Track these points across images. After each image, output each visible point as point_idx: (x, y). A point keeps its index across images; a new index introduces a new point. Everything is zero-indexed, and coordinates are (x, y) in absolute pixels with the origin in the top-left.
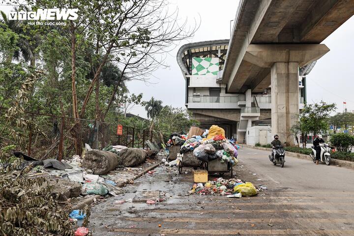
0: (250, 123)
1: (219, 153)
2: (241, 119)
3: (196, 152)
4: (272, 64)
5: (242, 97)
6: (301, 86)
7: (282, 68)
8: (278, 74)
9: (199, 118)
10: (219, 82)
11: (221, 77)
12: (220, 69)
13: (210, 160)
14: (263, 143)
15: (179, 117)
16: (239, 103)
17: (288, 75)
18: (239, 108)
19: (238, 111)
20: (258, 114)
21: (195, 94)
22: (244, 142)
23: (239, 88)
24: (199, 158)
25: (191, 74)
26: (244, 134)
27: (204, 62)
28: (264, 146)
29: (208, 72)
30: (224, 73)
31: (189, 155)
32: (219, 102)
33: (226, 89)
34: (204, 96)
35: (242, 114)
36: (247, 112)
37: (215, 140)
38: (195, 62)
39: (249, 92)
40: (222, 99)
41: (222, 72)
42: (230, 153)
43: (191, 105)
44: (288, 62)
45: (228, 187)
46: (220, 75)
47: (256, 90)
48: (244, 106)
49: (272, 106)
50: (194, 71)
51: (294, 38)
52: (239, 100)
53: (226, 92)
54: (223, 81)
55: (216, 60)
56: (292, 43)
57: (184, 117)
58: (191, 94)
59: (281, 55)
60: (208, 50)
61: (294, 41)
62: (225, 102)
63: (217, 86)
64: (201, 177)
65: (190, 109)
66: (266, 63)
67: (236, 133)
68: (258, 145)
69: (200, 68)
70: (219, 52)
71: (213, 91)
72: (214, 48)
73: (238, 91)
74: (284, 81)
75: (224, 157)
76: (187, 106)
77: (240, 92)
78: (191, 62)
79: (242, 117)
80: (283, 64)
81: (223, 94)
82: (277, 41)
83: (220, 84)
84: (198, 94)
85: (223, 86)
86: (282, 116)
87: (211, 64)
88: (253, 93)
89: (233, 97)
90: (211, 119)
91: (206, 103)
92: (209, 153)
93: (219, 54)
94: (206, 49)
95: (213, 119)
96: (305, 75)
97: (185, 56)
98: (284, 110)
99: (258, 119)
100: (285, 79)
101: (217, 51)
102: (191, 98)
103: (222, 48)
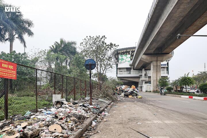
0: (144, 83)
1: (134, 92)
2: (140, 81)
3: (129, 91)
4: (151, 62)
5: (140, 72)
6: (167, 66)
7: (155, 63)
8: (153, 65)
9: (122, 81)
10: (130, 65)
11: (132, 63)
12: (131, 60)
13: (132, 93)
14: (148, 90)
15: (114, 81)
16: (139, 74)
17: (157, 66)
18: (139, 76)
19: (139, 77)
20: (148, 79)
21: (120, 71)
22: (142, 91)
23: (139, 68)
24: (130, 93)
25: (118, 62)
26: (141, 87)
27: (124, 57)
28: (149, 92)
29: (126, 61)
30: (133, 62)
31: (127, 93)
32: (130, 74)
33: (134, 68)
34: (124, 71)
35: (141, 79)
36: (143, 78)
37: (133, 89)
38: (120, 57)
39: (143, 70)
40: (132, 73)
41: (132, 61)
42: (137, 92)
43: (119, 76)
44: (157, 61)
45: (136, 97)
46: (131, 62)
47: (147, 68)
48: (142, 75)
49: (151, 75)
50: (120, 61)
51: (159, 52)
52: (139, 73)
53: (134, 70)
54: (132, 65)
55: (129, 56)
56: (159, 54)
57: (116, 81)
58: (118, 71)
59: (154, 59)
60: (125, 51)
61: (159, 53)
62: (133, 74)
63: (130, 67)
64: (130, 97)
65: (118, 77)
66: (149, 61)
67: (138, 87)
68: (147, 91)
69: (123, 59)
70: (131, 52)
71: (128, 69)
72: (128, 51)
73: (139, 69)
74: (155, 68)
75: (135, 92)
76: (117, 76)
77: (140, 69)
78: (118, 57)
79: (141, 80)
80: (155, 62)
81: (132, 70)
82: (153, 53)
83: (131, 66)
84: (122, 70)
85: (133, 67)
86: (155, 81)
87: (127, 58)
88: (145, 70)
89: (137, 72)
90: (127, 81)
91: (125, 74)
92: (132, 91)
93: (130, 53)
94: (124, 51)
95: (128, 81)
96: (168, 61)
97: (116, 54)
98: (156, 79)
99: (147, 81)
100: (156, 67)
101: (129, 51)
102: (118, 73)
103: (132, 50)
